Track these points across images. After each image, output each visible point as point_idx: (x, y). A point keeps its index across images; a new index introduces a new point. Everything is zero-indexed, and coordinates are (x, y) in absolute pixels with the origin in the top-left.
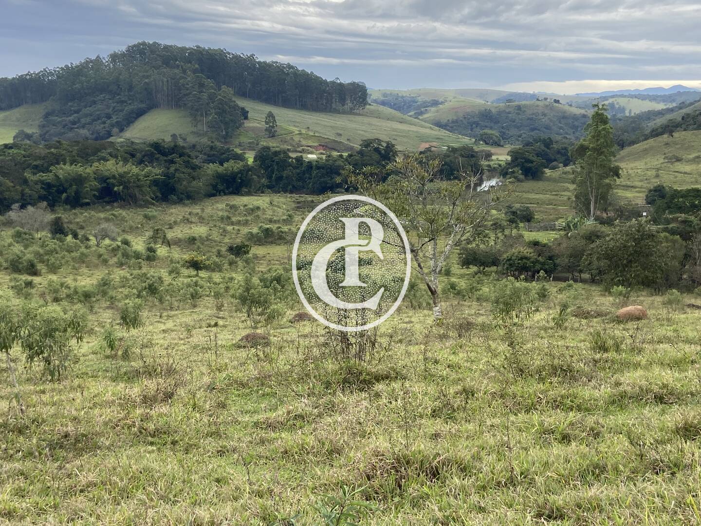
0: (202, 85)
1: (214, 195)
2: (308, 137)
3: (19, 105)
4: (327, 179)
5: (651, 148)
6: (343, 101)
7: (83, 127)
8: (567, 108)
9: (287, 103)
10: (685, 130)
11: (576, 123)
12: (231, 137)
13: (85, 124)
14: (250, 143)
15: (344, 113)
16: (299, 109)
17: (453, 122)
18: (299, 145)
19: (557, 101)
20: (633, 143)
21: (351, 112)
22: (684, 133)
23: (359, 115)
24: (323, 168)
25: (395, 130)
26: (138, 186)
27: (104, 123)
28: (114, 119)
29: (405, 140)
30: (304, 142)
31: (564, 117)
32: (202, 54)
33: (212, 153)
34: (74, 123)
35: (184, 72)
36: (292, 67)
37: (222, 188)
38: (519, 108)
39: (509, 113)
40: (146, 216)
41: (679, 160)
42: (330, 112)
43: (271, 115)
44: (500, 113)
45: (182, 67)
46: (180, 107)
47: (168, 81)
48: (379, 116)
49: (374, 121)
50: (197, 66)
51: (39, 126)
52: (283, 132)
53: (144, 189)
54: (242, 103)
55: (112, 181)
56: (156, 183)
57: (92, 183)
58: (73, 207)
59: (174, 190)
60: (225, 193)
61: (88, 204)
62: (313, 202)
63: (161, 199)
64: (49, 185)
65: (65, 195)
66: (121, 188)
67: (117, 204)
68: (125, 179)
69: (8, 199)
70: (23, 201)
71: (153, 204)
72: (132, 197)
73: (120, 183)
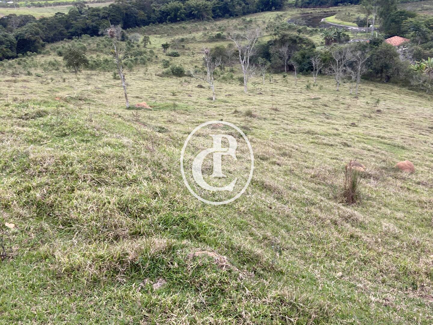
1: (256, 12)
26: (205, 11)
53: (208, 12)
55: (193, 9)
56: (220, 8)
57: (182, 11)
58: (172, 22)
59: (229, 11)
60: (263, 10)
61: (180, 21)
62: (311, 13)
63: (220, 16)
64: (163, 12)
65: (169, 16)
66: (196, 12)
67: (193, 20)
68: (199, 8)
69: (140, 20)
70: (150, 20)
71: (211, 19)
72: (202, 16)
73: (197, 9)
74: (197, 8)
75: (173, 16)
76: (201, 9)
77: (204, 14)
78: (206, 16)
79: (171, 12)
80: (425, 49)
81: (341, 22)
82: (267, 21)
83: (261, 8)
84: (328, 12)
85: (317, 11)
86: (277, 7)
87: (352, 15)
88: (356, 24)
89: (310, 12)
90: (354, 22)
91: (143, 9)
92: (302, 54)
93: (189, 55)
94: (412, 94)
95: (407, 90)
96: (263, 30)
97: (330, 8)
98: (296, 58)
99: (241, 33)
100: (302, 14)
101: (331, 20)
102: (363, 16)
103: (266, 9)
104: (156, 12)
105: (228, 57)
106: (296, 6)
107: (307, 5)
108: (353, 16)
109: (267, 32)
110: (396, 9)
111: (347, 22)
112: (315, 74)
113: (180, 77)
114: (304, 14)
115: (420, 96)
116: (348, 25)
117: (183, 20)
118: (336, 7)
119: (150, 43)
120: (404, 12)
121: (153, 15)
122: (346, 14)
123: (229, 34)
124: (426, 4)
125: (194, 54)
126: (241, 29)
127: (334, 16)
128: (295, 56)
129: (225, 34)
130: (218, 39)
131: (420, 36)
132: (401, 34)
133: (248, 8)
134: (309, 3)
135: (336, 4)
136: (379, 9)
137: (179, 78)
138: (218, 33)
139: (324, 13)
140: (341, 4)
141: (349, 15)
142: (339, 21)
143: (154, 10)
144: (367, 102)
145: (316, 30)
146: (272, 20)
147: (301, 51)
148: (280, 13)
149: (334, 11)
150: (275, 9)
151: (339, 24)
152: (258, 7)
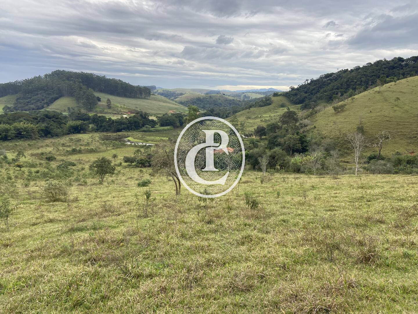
0: (81, 88)
1: (69, 134)
2: (124, 108)
3: (6, 95)
4: (119, 126)
5: (243, 114)
6: (141, 93)
7: (32, 104)
8: (227, 97)
9: (119, 95)
10: (255, 107)
11: (231, 102)
12: (92, 109)
13: (33, 103)
14: (100, 111)
15: (142, 98)
16: (124, 97)
17: (186, 102)
18: (120, 111)
19: (224, 94)
20: (240, 111)
21: (145, 98)
22: (254, 108)
23: (148, 99)
24: (118, 122)
25: (160, 105)
26: (33, 132)
27: (41, 102)
28: (45, 101)
29: (163, 109)
30: (122, 110)
31: (226, 100)
32: (83, 75)
33: (79, 116)
34: (28, 102)
35: (75, 82)
36: (121, 81)
37: (73, 131)
38: (210, 97)
39: (207, 98)
40: (29, 145)
41: (250, 118)
42: (136, 98)
43: (109, 100)
44: (204, 98)
45: (74, 81)
46: (73, 96)
47: (67, 86)
48: (156, 100)
49: (154, 102)
50: (80, 80)
51: (14, 104)
52: (114, 106)
53: (35, 133)
54: (97, 94)
55: (21, 130)
56: (42, 130)
57: (12, 131)
58: (3, 141)
60: (73, 133)
62: (110, 135)
63: (44, 137)
66: (25, 133)
67: (23, 139)
71: (39, 138)
72: (30, 136)
74: (25, 130)
75: (4, 136)
76: (28, 130)
77: (32, 134)
78: (34, 136)
79: (2, 132)
84: (121, 135)
103: (76, 132)
127: (132, 138)
133: (64, 131)
135: (119, 130)
150: (83, 132)
152: (70, 131)
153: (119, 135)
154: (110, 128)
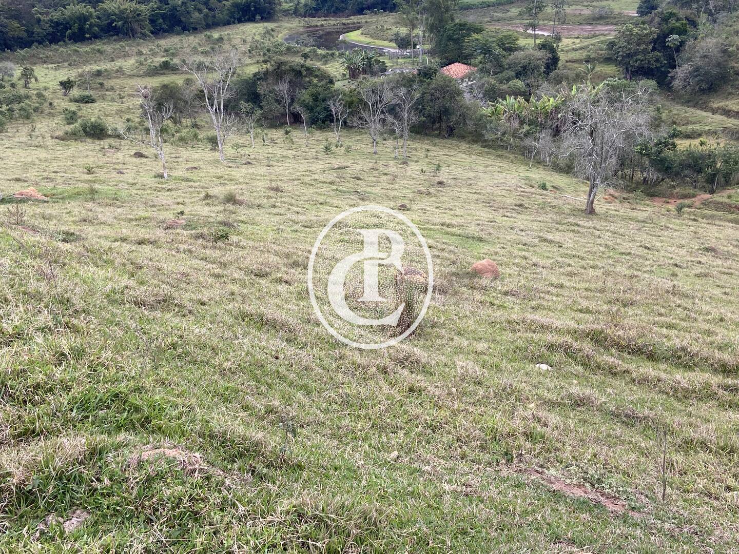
1: (228, 23)
55: (114, 17)
56: (163, 16)
57: (93, 21)
58: (76, 42)
59: (181, 21)
60: (240, 21)
61: (90, 38)
62: (322, 25)
63: (165, 31)
64: (57, 24)
65: (69, 31)
66: (120, 23)
67: (115, 37)
68: (125, 15)
69: (13, 38)
70: (32, 39)
71: (149, 36)
72: (132, 30)
73: (121, 19)
74: (121, 16)
75: (76, 31)
76: (128, 17)
77: (136, 26)
78: (140, 30)
79: (72, 22)
80: (501, 83)
81: (372, 40)
82: (249, 39)
83: (236, 16)
84: (348, 24)
85: (332, 23)
86: (265, 15)
87: (387, 29)
88: (394, 45)
89: (319, 23)
90: (391, 41)
91: (17, 16)
92: (312, 95)
93: (113, 100)
94: (488, 153)
95: (480, 148)
96: (244, 53)
97: (352, 17)
98: (304, 101)
99: (207, 60)
100: (308, 27)
101: (354, 37)
102: (403, 31)
103: (246, 18)
104: (42, 23)
105: (186, 102)
106: (296, 13)
107: (314, 12)
108: (389, 31)
109: (250, 57)
110: (453, 20)
111: (380, 41)
112: (337, 127)
113: (99, 139)
114: (311, 27)
115: (499, 156)
116: (383, 46)
117: (96, 37)
118: (361, 16)
119: (36, 80)
120: (465, 25)
121: (37, 29)
122: (377, 27)
123: (184, 61)
124: (496, 12)
125: (123, 97)
126: (205, 53)
127: (359, 32)
128: (303, 99)
129: (176, 61)
130: (166, 71)
131: (491, 61)
132: (464, 59)
133: (214, 17)
134: (316, 10)
135: (360, 11)
136: (427, 19)
137: (97, 142)
138: (164, 59)
139: (343, 26)
140: (368, 12)
141: (382, 30)
142: (368, 40)
143: (39, 20)
144: (422, 170)
145: (333, 55)
146: (257, 38)
147: (311, 90)
148: (270, 25)
149: (359, 23)
150: (261, 19)
151: (368, 44)
152: (231, 14)
153: (344, 24)
154: (343, 5)
